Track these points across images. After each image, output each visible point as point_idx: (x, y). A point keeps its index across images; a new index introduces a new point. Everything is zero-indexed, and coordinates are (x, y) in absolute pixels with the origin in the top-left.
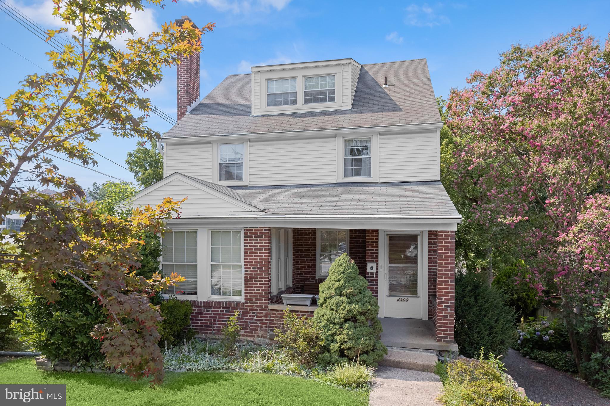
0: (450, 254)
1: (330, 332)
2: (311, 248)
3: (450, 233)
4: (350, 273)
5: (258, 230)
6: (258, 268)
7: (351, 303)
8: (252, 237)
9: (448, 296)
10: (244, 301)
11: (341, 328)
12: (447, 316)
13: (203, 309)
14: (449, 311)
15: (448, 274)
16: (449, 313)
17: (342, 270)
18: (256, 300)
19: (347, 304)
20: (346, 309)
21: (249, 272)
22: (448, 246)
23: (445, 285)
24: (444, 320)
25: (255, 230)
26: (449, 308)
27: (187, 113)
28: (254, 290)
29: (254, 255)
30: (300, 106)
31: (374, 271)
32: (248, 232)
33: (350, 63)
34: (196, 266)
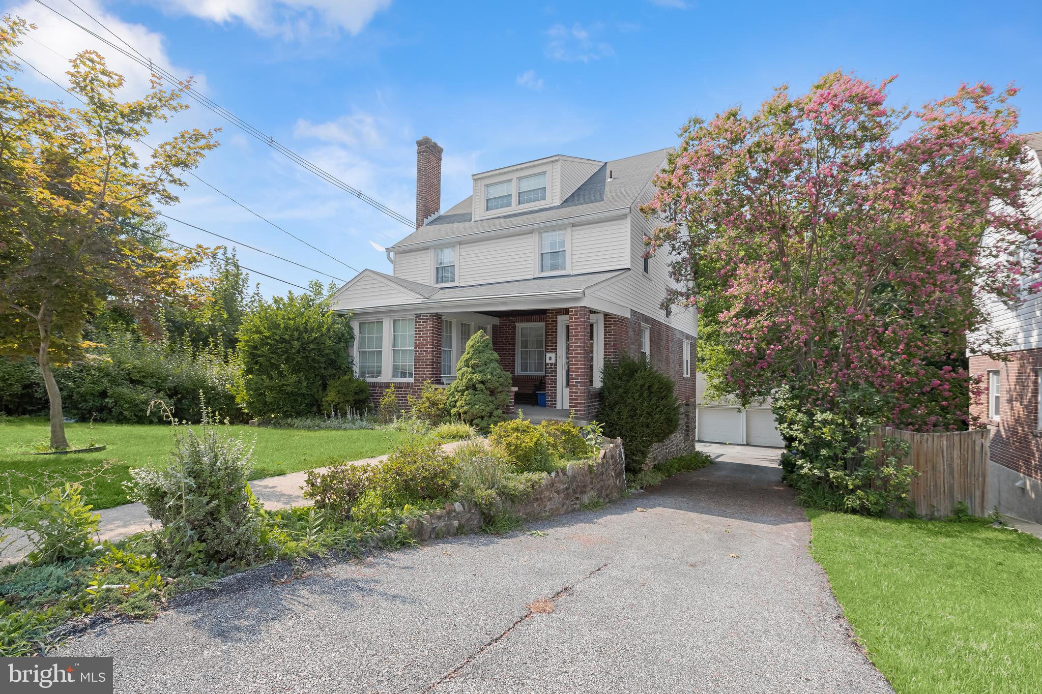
1: (453, 399)
3: (579, 308)
4: (479, 346)
5: (425, 316)
6: (424, 351)
7: (474, 373)
8: (420, 322)
9: (577, 372)
10: (413, 381)
11: (463, 395)
12: (577, 393)
14: (579, 387)
16: (579, 389)
17: (473, 344)
18: (422, 380)
20: (468, 378)
21: (417, 355)
22: (577, 322)
24: (575, 396)
25: (423, 316)
26: (579, 384)
27: (424, 225)
28: (421, 371)
29: (421, 339)
30: (514, 208)
31: (553, 361)
32: (418, 318)
33: (558, 160)
34: (381, 351)
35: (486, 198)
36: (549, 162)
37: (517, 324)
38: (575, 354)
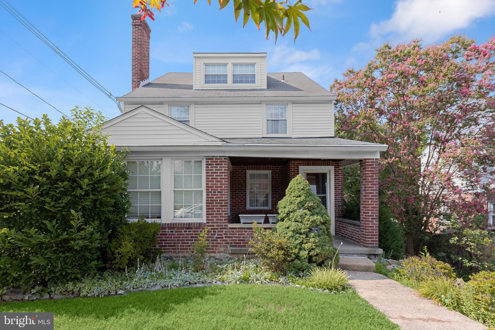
0: (375, 177)
2: (243, 186)
3: (375, 160)
5: (218, 159)
6: (218, 192)
7: (313, 215)
8: (213, 164)
9: (373, 210)
10: (205, 222)
12: (373, 227)
13: (167, 230)
14: (375, 222)
15: (373, 193)
16: (375, 224)
17: (302, 187)
18: (217, 220)
19: (310, 216)
21: (210, 196)
22: (373, 171)
23: (371, 202)
24: (371, 229)
25: (216, 159)
26: (374, 220)
27: (141, 86)
28: (215, 211)
29: (215, 180)
33: (265, 57)
34: (160, 192)
35: (205, 74)
36: (258, 57)
37: (247, 171)
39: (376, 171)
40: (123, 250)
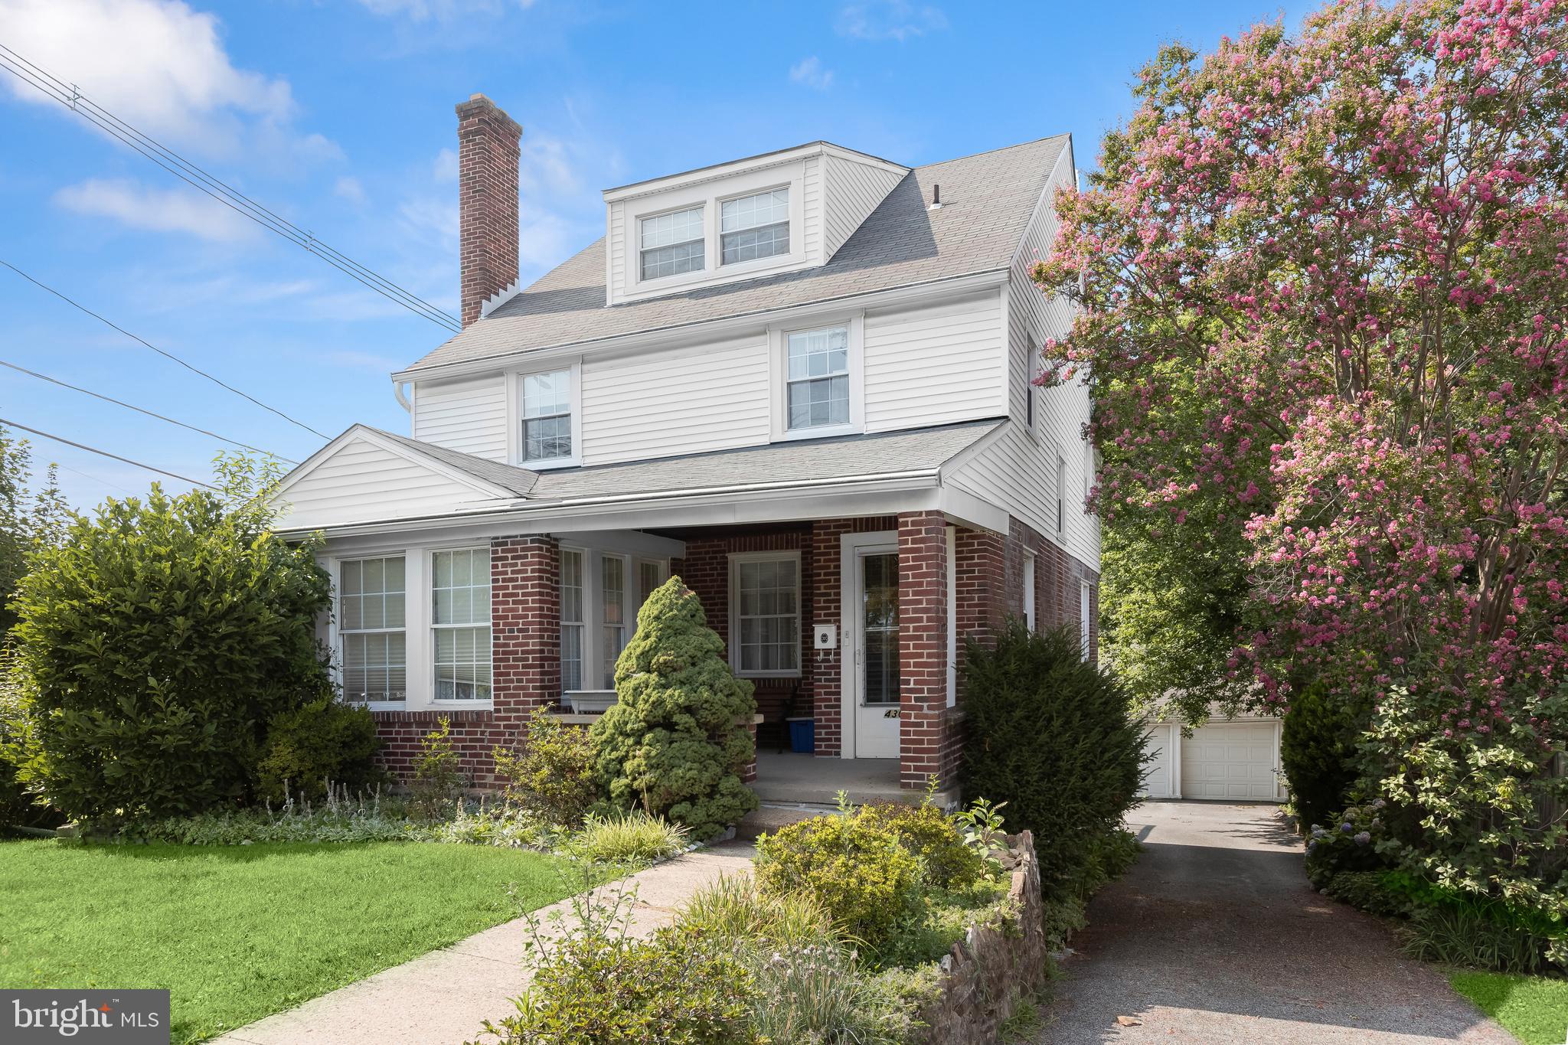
0: (924, 570)
1: (614, 755)
2: (716, 604)
3: (924, 517)
4: (673, 618)
5: (518, 543)
6: (520, 631)
7: (665, 687)
8: (506, 558)
9: (922, 674)
10: (492, 708)
11: (640, 743)
12: (921, 725)
13: (414, 729)
14: (925, 711)
15: (920, 620)
16: (926, 716)
17: (656, 612)
18: (516, 703)
19: (654, 689)
20: (651, 700)
21: (502, 641)
22: (920, 550)
23: (916, 647)
24: (916, 733)
25: (513, 543)
26: (925, 705)
27: (482, 317)
28: (512, 681)
29: (510, 599)
30: (713, 272)
31: (831, 644)
32: (500, 549)
33: (820, 154)
34: (403, 634)
35: (640, 249)
36: (797, 161)
37: (731, 556)
38: (916, 629)
39: (928, 549)
40: (272, 763)
